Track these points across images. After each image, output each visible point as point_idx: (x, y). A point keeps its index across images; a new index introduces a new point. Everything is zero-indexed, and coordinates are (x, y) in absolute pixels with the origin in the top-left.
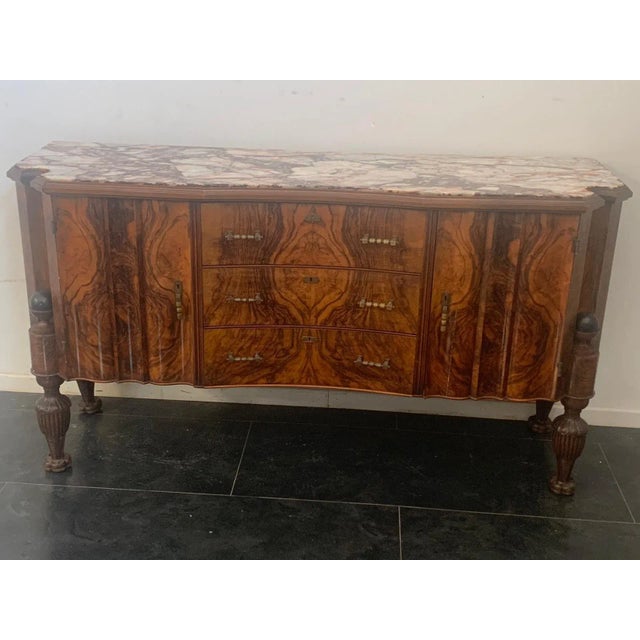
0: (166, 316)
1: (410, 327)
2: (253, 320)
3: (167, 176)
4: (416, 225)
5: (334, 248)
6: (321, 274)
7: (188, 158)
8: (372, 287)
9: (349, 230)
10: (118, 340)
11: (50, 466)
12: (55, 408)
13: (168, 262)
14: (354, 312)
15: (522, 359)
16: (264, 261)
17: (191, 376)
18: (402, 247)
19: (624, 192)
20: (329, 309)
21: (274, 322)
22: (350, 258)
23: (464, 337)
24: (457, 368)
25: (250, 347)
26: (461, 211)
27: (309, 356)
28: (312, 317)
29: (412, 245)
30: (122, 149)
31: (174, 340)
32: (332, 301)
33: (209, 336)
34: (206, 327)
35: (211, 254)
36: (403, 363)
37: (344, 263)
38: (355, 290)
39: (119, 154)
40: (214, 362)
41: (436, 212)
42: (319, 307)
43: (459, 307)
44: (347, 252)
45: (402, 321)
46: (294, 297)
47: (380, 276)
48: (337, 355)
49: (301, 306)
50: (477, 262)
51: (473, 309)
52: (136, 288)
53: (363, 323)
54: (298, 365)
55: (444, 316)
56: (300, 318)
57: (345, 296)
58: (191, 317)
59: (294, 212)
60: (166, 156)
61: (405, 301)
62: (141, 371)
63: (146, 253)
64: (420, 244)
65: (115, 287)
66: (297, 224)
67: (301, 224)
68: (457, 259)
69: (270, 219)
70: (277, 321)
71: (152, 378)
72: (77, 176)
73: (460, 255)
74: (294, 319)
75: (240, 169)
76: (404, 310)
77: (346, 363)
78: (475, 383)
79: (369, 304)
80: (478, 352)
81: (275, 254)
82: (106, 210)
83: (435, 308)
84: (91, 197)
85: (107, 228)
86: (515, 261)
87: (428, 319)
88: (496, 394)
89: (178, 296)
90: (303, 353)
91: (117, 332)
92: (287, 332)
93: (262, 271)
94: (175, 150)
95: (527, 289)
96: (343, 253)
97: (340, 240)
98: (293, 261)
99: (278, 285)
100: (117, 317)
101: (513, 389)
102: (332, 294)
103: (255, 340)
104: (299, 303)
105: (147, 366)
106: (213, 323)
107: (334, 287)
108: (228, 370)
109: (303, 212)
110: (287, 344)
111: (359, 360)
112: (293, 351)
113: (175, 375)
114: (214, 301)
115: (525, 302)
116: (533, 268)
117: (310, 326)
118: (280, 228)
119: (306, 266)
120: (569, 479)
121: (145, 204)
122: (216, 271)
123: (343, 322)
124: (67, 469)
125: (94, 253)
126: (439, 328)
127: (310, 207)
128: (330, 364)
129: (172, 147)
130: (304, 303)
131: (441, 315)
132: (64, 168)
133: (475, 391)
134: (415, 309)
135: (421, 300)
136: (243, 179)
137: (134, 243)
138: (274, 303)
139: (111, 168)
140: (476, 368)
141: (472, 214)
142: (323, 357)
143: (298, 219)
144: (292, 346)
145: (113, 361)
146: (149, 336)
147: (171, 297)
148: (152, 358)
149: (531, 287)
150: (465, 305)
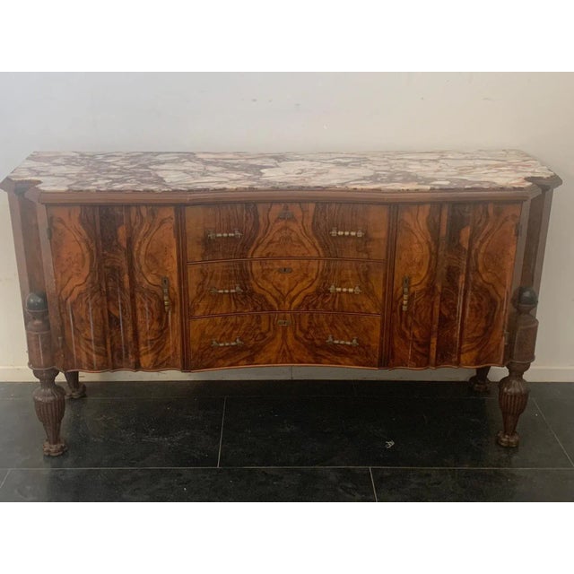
0: (155, 311)
1: (375, 308)
2: (233, 309)
3: (151, 182)
4: (378, 218)
5: (305, 241)
6: (294, 264)
7: (163, 163)
8: (340, 274)
9: (318, 224)
10: (111, 333)
11: (48, 451)
12: (51, 398)
13: (156, 261)
14: (325, 297)
15: (474, 331)
16: (243, 255)
17: (179, 362)
18: (367, 238)
19: (556, 181)
20: (302, 295)
21: (252, 309)
22: (320, 249)
23: (423, 315)
24: (417, 342)
25: (231, 333)
26: (420, 203)
27: (284, 338)
28: (287, 303)
29: (375, 235)
30: (100, 157)
31: (162, 331)
32: (305, 287)
33: (195, 326)
34: (192, 317)
35: (194, 251)
36: (370, 340)
37: (314, 253)
38: (325, 278)
39: (99, 162)
40: (200, 348)
41: (396, 206)
42: (293, 294)
43: (419, 288)
44: (317, 244)
45: (368, 304)
46: (270, 287)
47: (348, 263)
48: (309, 336)
49: (276, 294)
50: (433, 249)
51: (430, 290)
52: (127, 285)
53: (333, 306)
54: (275, 346)
55: (405, 297)
56: (276, 305)
57: (316, 284)
58: (177, 308)
59: (269, 210)
60: (143, 162)
61: (370, 285)
62: (132, 361)
63: (135, 254)
64: (382, 234)
65: (107, 286)
66: (272, 221)
67: (276, 221)
68: (416, 246)
69: (247, 219)
70: (255, 309)
71: (142, 365)
72: (68, 186)
73: (419, 242)
74: (271, 306)
75: (214, 173)
76: (369, 292)
77: (318, 342)
78: (433, 354)
79: (339, 289)
80: (435, 326)
81: (252, 248)
82: (97, 217)
83: (398, 289)
84: (83, 206)
85: (99, 232)
86: (466, 246)
87: (392, 300)
88: (451, 363)
89: (166, 291)
90: (279, 336)
91: (110, 326)
92: (264, 317)
93: (241, 265)
94: (149, 156)
95: (477, 270)
96: (314, 246)
97: (311, 233)
98: (268, 255)
99: (256, 276)
100: (109, 312)
101: (465, 357)
102: (304, 283)
103: (235, 326)
104: (274, 290)
105: (137, 355)
106: (198, 313)
107: (306, 275)
108: (212, 354)
109: (277, 210)
110: (264, 329)
111: (330, 339)
112: (269, 335)
113: (163, 362)
114: (199, 295)
115: (475, 281)
116: (482, 251)
117: (284, 312)
118: (256, 225)
119: (280, 258)
120: (513, 433)
121: (134, 210)
122: (199, 267)
123: (314, 307)
124: (63, 453)
125: (87, 255)
126: (401, 308)
127: (283, 205)
128: (304, 343)
129: (147, 153)
130: (279, 291)
131: (402, 296)
132: (54, 178)
133: (433, 361)
134: (379, 292)
135: (384, 285)
136: (220, 183)
137: (124, 244)
138: (252, 293)
139: (97, 177)
140: (434, 340)
141: (428, 207)
142: (296, 338)
143: (272, 217)
144: (269, 330)
145: (106, 353)
146: (139, 328)
147: (159, 292)
148: (142, 348)
149: (480, 268)
150: (423, 286)
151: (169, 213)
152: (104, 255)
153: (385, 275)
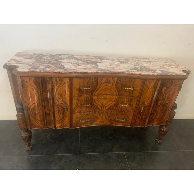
0: (61, 111)
1: (132, 110)
2: (87, 110)
3: (60, 68)
4: (138, 83)
5: (112, 90)
6: (108, 97)
7: (63, 59)
8: (122, 100)
9: (118, 84)
10: (46, 118)
11: (27, 149)
12: (27, 135)
13: (61, 96)
14: (117, 106)
15: (159, 116)
16: (92, 94)
19: (189, 72)
20: (109, 106)
21: (93, 110)
22: (117, 92)
23: (146, 112)
24: (143, 120)
25: (86, 117)
26: (153, 79)
27: (102, 118)
29: (136, 89)
30: (41, 56)
31: (63, 117)
32: (110, 103)
33: (74, 116)
34: (74, 113)
35: (76, 93)
36: (129, 119)
37: (115, 93)
38: (117, 101)
39: (41, 58)
40: (76, 122)
41: (145, 80)
42: (106, 105)
43: (147, 105)
45: (130, 109)
46: (99, 103)
47: (125, 97)
48: (110, 117)
49: (101, 105)
51: (150, 105)
52: (52, 104)
53: (119, 109)
54: (99, 120)
56: (101, 109)
57: (114, 103)
58: (69, 110)
59: (102, 79)
60: (56, 58)
61: (131, 103)
62: (53, 126)
63: (54, 93)
64: (139, 89)
65: (44, 104)
66: (102, 83)
67: (104, 83)
68: (148, 92)
69: (94, 82)
70: (94, 110)
71: (57, 127)
72: (29, 69)
73: (150, 92)
74: (99, 109)
75: (82, 64)
77: (112, 119)
79: (122, 105)
80: (149, 115)
82: (40, 81)
83: (140, 105)
84: (35, 77)
85: (41, 86)
86: (163, 92)
88: (151, 124)
89: (65, 105)
90: (101, 117)
91: (46, 116)
92: (97, 112)
93: (91, 97)
94: (58, 56)
95: (165, 100)
96: (115, 91)
97: (115, 87)
98: (100, 94)
99: (95, 100)
100: (45, 111)
101: (155, 123)
103: (87, 115)
104: (101, 104)
105: (55, 124)
106: (76, 112)
107: (111, 100)
109: (104, 79)
110: (96, 115)
112: (98, 117)
114: (76, 106)
115: (163, 103)
116: (168, 94)
117: (103, 111)
118: (97, 84)
119: (104, 95)
120: (161, 139)
121: (54, 79)
122: (77, 98)
123: (113, 109)
124: (32, 149)
125: (37, 94)
126: (140, 111)
127: (107, 78)
128: (108, 119)
129: (57, 54)
132: (24, 65)
134: (134, 106)
136: (85, 69)
137: (50, 90)
138: (94, 105)
139: (40, 65)
141: (155, 80)
142: (106, 118)
143: (103, 82)
144: (98, 116)
145: (45, 123)
146: (56, 116)
147: (63, 105)
148: (57, 122)
149: (166, 99)
150: (148, 104)
151: (67, 80)
152: (43, 94)
153: (137, 101)
